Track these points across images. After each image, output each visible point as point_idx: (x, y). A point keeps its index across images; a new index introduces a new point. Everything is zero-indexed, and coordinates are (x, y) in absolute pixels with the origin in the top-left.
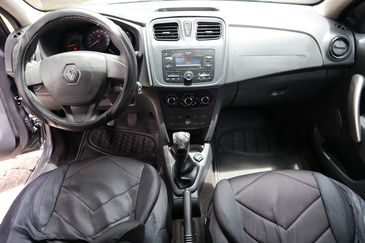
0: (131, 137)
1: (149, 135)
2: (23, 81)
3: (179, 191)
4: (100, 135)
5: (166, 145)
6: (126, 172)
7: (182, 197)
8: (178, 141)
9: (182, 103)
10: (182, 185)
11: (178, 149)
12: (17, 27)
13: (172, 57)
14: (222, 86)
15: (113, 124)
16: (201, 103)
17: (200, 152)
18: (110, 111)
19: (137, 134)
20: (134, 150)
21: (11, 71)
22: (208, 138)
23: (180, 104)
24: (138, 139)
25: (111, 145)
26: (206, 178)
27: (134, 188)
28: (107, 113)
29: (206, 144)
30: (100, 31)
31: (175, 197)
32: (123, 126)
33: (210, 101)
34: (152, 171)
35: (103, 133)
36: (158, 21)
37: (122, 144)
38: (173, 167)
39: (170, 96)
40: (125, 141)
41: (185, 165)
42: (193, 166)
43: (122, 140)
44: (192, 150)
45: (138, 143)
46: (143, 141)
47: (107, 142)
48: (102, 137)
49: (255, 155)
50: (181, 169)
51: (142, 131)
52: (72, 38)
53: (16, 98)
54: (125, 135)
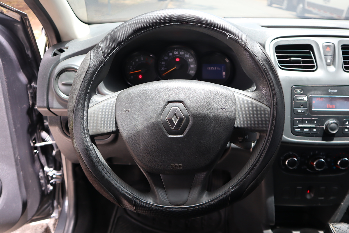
2: (84, 126)
9: (305, 167)
12: (55, 42)
13: (306, 97)
16: (334, 168)
21: (45, 105)
23: (302, 168)
28: (232, 190)
30: (179, 53)
36: (282, 41)
39: (290, 156)
52: (137, 60)
53: (32, 144)
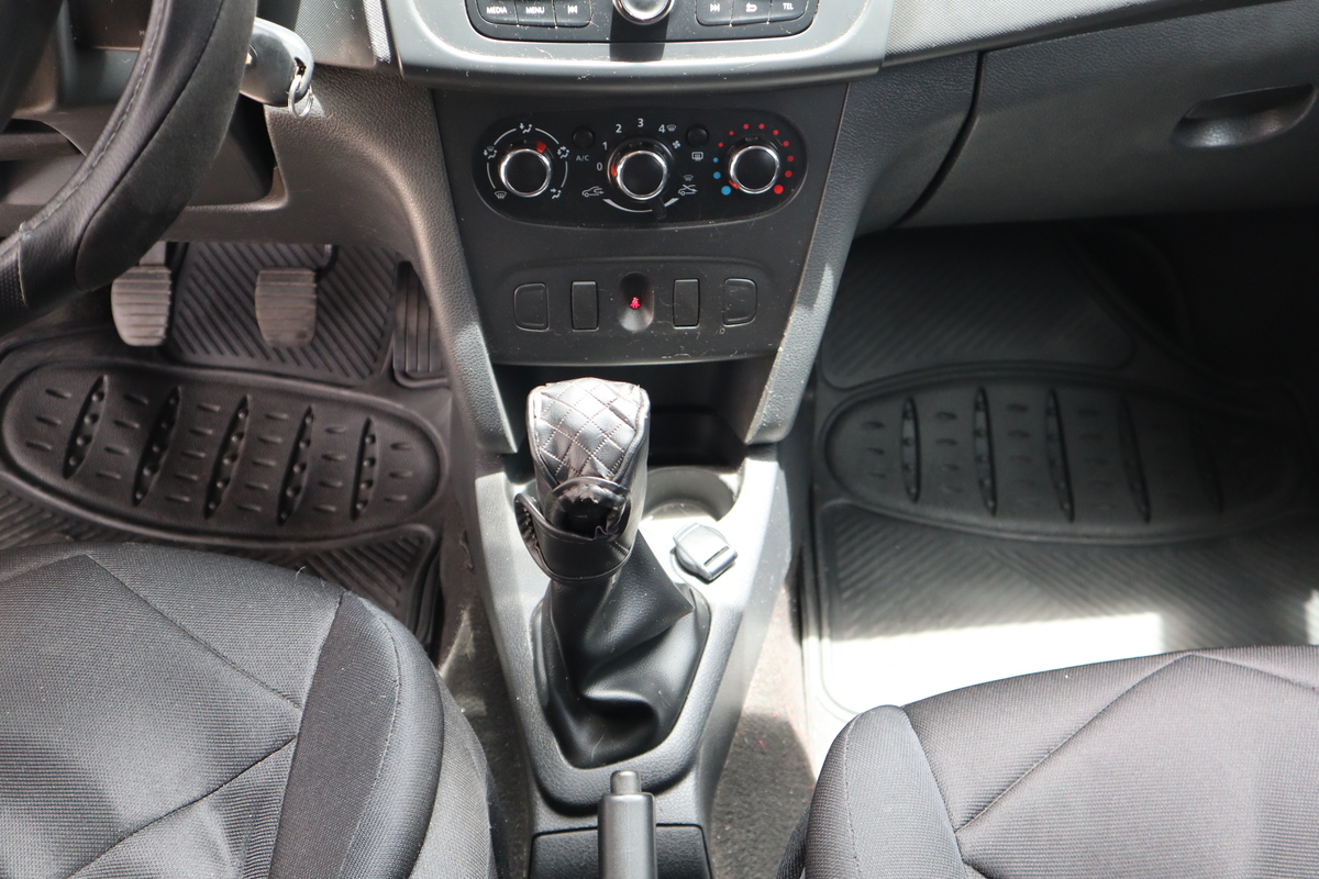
0: (285, 416)
1: (398, 406)
3: (575, 781)
4: (78, 408)
5: (492, 470)
6: (209, 656)
7: (593, 821)
8: (562, 448)
9: (598, 191)
10: (594, 738)
11: (566, 501)
14: (875, 70)
15: (161, 332)
16: (726, 191)
17: (718, 517)
18: (54, 222)
19: (322, 399)
20: (300, 497)
22: (771, 426)
23: (585, 194)
24: (330, 431)
25: (154, 470)
26: (750, 680)
27: (258, 775)
28: (26, 237)
29: (750, 464)
31: (546, 819)
32: (235, 353)
33: (788, 174)
34: (390, 650)
35: (101, 396)
37: (226, 461)
38: (536, 612)
39: (517, 141)
40: (243, 442)
41: (613, 609)
42: (669, 608)
43: (227, 440)
44: (661, 501)
45: (327, 458)
46: (357, 444)
47: (126, 451)
48: (95, 418)
49: (1056, 535)
50: (589, 634)
51: (354, 379)
54: (243, 405)
